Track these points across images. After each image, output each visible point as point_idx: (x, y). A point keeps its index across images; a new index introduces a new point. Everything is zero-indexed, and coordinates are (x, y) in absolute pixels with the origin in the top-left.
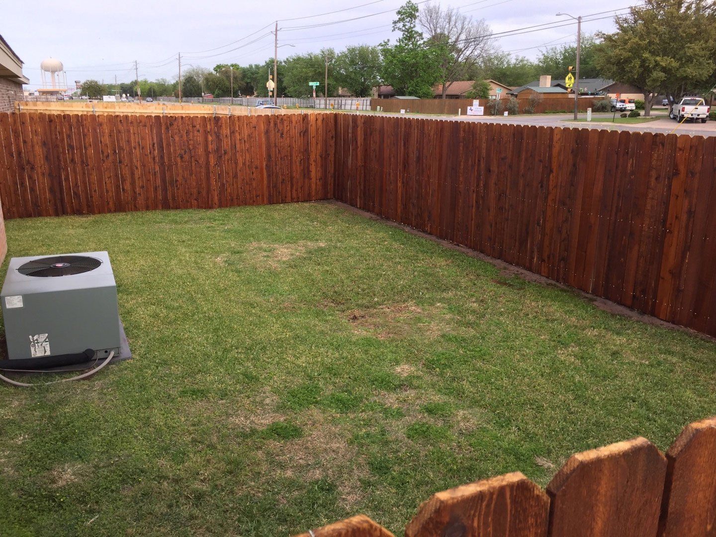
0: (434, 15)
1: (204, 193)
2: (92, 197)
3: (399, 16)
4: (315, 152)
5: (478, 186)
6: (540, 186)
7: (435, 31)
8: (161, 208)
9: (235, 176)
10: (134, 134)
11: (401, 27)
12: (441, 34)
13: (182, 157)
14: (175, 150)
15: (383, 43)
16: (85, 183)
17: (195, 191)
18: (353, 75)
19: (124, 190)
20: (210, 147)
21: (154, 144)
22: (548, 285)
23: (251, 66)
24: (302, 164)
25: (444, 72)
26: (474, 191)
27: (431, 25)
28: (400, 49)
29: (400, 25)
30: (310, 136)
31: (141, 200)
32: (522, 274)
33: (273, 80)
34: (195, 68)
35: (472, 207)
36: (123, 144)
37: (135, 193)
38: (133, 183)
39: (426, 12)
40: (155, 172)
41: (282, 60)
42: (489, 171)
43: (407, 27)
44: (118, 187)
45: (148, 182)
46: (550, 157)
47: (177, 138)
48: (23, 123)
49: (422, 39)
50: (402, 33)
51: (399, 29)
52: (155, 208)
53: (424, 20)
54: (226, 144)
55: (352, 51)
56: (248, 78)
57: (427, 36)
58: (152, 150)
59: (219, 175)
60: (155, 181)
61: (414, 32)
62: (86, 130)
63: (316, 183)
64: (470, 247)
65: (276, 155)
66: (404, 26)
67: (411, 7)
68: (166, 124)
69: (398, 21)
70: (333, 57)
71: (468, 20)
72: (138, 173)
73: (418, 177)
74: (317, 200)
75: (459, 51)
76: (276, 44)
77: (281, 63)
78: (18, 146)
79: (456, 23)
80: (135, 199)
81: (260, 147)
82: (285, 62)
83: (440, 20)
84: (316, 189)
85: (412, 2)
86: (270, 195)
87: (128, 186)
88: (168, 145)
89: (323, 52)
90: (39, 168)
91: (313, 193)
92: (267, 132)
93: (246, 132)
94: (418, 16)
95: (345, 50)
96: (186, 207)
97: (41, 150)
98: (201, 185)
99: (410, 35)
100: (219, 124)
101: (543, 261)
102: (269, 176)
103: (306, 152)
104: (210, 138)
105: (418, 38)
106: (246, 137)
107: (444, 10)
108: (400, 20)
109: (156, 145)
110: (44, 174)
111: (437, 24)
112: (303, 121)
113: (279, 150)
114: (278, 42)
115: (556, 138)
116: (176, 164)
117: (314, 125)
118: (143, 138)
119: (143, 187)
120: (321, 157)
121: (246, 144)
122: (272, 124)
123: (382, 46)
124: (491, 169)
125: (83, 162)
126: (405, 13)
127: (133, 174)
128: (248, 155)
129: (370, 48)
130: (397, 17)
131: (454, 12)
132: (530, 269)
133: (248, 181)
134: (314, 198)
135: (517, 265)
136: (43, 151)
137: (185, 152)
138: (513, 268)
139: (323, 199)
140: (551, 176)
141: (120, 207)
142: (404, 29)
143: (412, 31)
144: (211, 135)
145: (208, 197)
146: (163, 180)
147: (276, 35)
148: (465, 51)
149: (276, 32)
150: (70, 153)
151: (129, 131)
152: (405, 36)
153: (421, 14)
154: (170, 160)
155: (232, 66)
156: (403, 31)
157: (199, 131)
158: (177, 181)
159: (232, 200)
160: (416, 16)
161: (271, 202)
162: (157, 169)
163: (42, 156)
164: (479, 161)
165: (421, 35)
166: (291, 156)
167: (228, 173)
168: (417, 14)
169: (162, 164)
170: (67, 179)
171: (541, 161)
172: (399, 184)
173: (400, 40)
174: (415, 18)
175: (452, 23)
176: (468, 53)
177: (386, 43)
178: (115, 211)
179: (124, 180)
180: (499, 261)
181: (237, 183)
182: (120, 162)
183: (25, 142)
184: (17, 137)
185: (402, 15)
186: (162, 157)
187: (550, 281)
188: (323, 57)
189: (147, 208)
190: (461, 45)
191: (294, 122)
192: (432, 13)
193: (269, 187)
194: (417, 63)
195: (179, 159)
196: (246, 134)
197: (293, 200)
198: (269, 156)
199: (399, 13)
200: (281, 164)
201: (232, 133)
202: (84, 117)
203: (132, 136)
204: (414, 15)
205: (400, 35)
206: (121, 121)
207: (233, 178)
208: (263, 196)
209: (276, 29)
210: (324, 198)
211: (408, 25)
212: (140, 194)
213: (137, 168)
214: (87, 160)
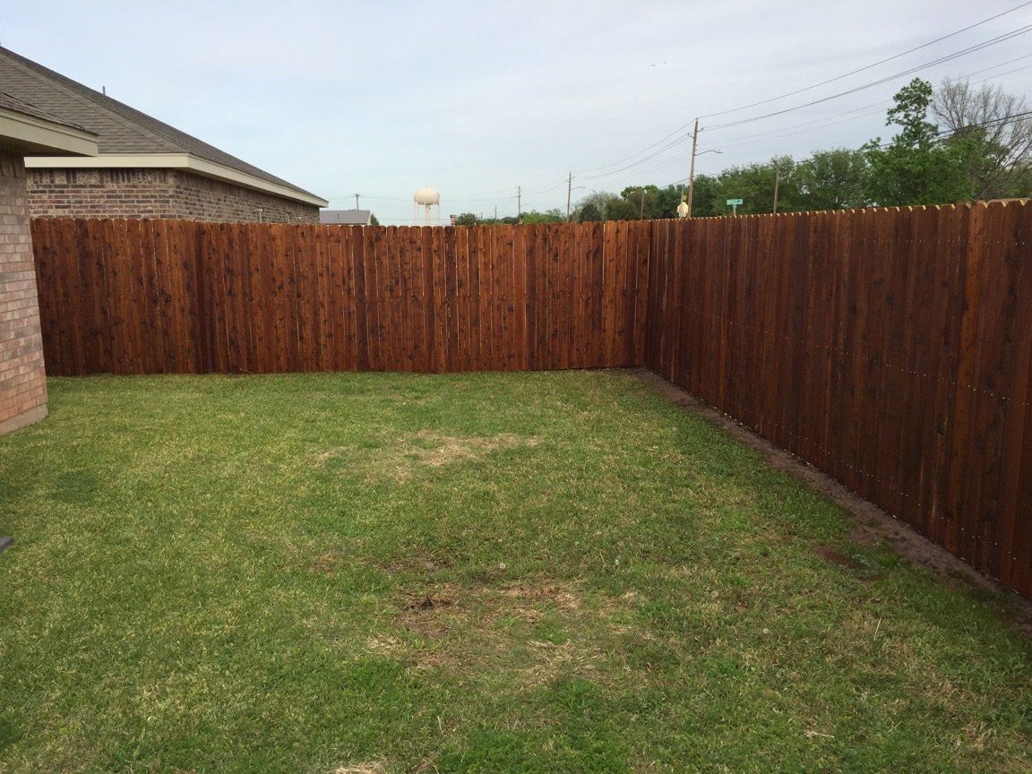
0: (958, 98)
1: (424, 348)
2: (255, 348)
3: (899, 103)
4: (614, 285)
5: (835, 343)
6: (942, 341)
7: (959, 121)
8: (356, 369)
9: (475, 323)
10: (322, 253)
11: (901, 118)
12: (970, 126)
13: (391, 291)
14: (382, 280)
15: (870, 144)
16: (246, 326)
17: (410, 344)
18: (819, 194)
19: (302, 338)
20: (436, 274)
21: (350, 269)
22: (952, 574)
23: (671, 187)
24: (590, 305)
25: (973, 183)
26: (828, 353)
27: (953, 113)
28: (898, 150)
29: (901, 115)
30: (605, 259)
31: (326, 355)
32: (904, 539)
33: (687, 202)
34: (598, 193)
35: (827, 385)
36: (304, 268)
37: (318, 343)
38: (316, 329)
39: (945, 93)
40: (350, 313)
41: (716, 177)
42: (853, 309)
43: (911, 118)
44: (293, 333)
45: (339, 328)
46: (963, 270)
47: (386, 261)
48: (158, 234)
49: (937, 134)
50: (903, 127)
51: (898, 121)
52: (348, 367)
53: (939, 104)
54: (462, 269)
55: (821, 159)
56: (667, 205)
57: (945, 130)
58: (347, 278)
59: (449, 319)
60: (349, 326)
61: (922, 125)
62: (251, 247)
63: (614, 340)
64: (822, 470)
65: (544, 290)
66: (906, 116)
67: (920, 88)
68: (370, 238)
69: (896, 110)
70: (790, 168)
71: (1018, 102)
72: (323, 314)
73: (747, 327)
74: (613, 368)
75: (1004, 152)
76: (694, 150)
77: (714, 180)
78: (149, 267)
79: (996, 107)
80: (318, 352)
81: (519, 277)
82: (720, 179)
83: (969, 105)
84: (613, 349)
85: (921, 80)
86: (532, 355)
87: (308, 333)
88: (372, 271)
89: (775, 162)
90: (176, 301)
91: (608, 355)
92: (531, 252)
93: (495, 251)
94: (931, 100)
95: (810, 157)
96: (393, 369)
97: (180, 275)
98: (419, 334)
99: (916, 130)
100: (453, 239)
101: (949, 515)
102: (531, 324)
103: (597, 285)
104: (436, 261)
105: (929, 133)
106: (495, 260)
107: (975, 89)
108: (900, 108)
109: (353, 271)
110: (183, 310)
111: (963, 110)
112: (593, 234)
113: (550, 282)
114: (696, 147)
115: (975, 228)
116: (383, 300)
117: (613, 241)
118: (334, 260)
119: (330, 336)
120: (624, 294)
121: (495, 270)
122: (539, 240)
123: (868, 148)
124: (858, 306)
125: (245, 294)
126: (908, 97)
127: (316, 314)
128: (496, 288)
129: (851, 153)
130: (894, 105)
131: (995, 90)
132: (922, 530)
133: (496, 331)
134: (609, 364)
135: (902, 518)
136: (183, 275)
137: (397, 282)
138: (891, 526)
139: (627, 367)
140: (965, 319)
141: (295, 365)
142: (906, 120)
143: (919, 124)
144: (439, 256)
145: (430, 355)
146: (362, 326)
147: (695, 138)
148: (1013, 151)
149: (695, 134)
150: (228, 281)
151: (313, 249)
152: (907, 131)
153: (937, 97)
154: (372, 293)
155: (647, 188)
156: (903, 124)
157: (420, 249)
158: (382, 327)
159: (468, 362)
160: (927, 101)
161: (533, 367)
162: (353, 308)
163: (181, 283)
164: (838, 289)
165: (934, 129)
166: (571, 293)
167: (463, 318)
168: (929, 98)
169: (361, 300)
170: (222, 320)
171: (944, 284)
172: (723, 341)
173: (899, 139)
174: (926, 103)
175: (991, 108)
176: (1016, 153)
177: (875, 144)
178: (288, 371)
179: (302, 324)
180: (867, 505)
181: (477, 334)
182: (299, 296)
183: (159, 262)
184: (149, 255)
185: (903, 101)
186: (361, 290)
187: (961, 567)
188: (775, 169)
189: (336, 368)
190: (1005, 141)
191: (577, 236)
192: (955, 94)
193: (531, 341)
194: (925, 170)
195: (387, 294)
196: (496, 255)
197: (571, 366)
198: (532, 290)
199: (898, 97)
200: (553, 306)
201: (474, 252)
202: (250, 227)
203: (319, 255)
204: (925, 98)
205: (899, 130)
206: (303, 233)
207: (472, 325)
208: (520, 356)
209: (696, 128)
210: (629, 365)
211: (913, 114)
212: (325, 346)
213: (323, 305)
214: (251, 292)
